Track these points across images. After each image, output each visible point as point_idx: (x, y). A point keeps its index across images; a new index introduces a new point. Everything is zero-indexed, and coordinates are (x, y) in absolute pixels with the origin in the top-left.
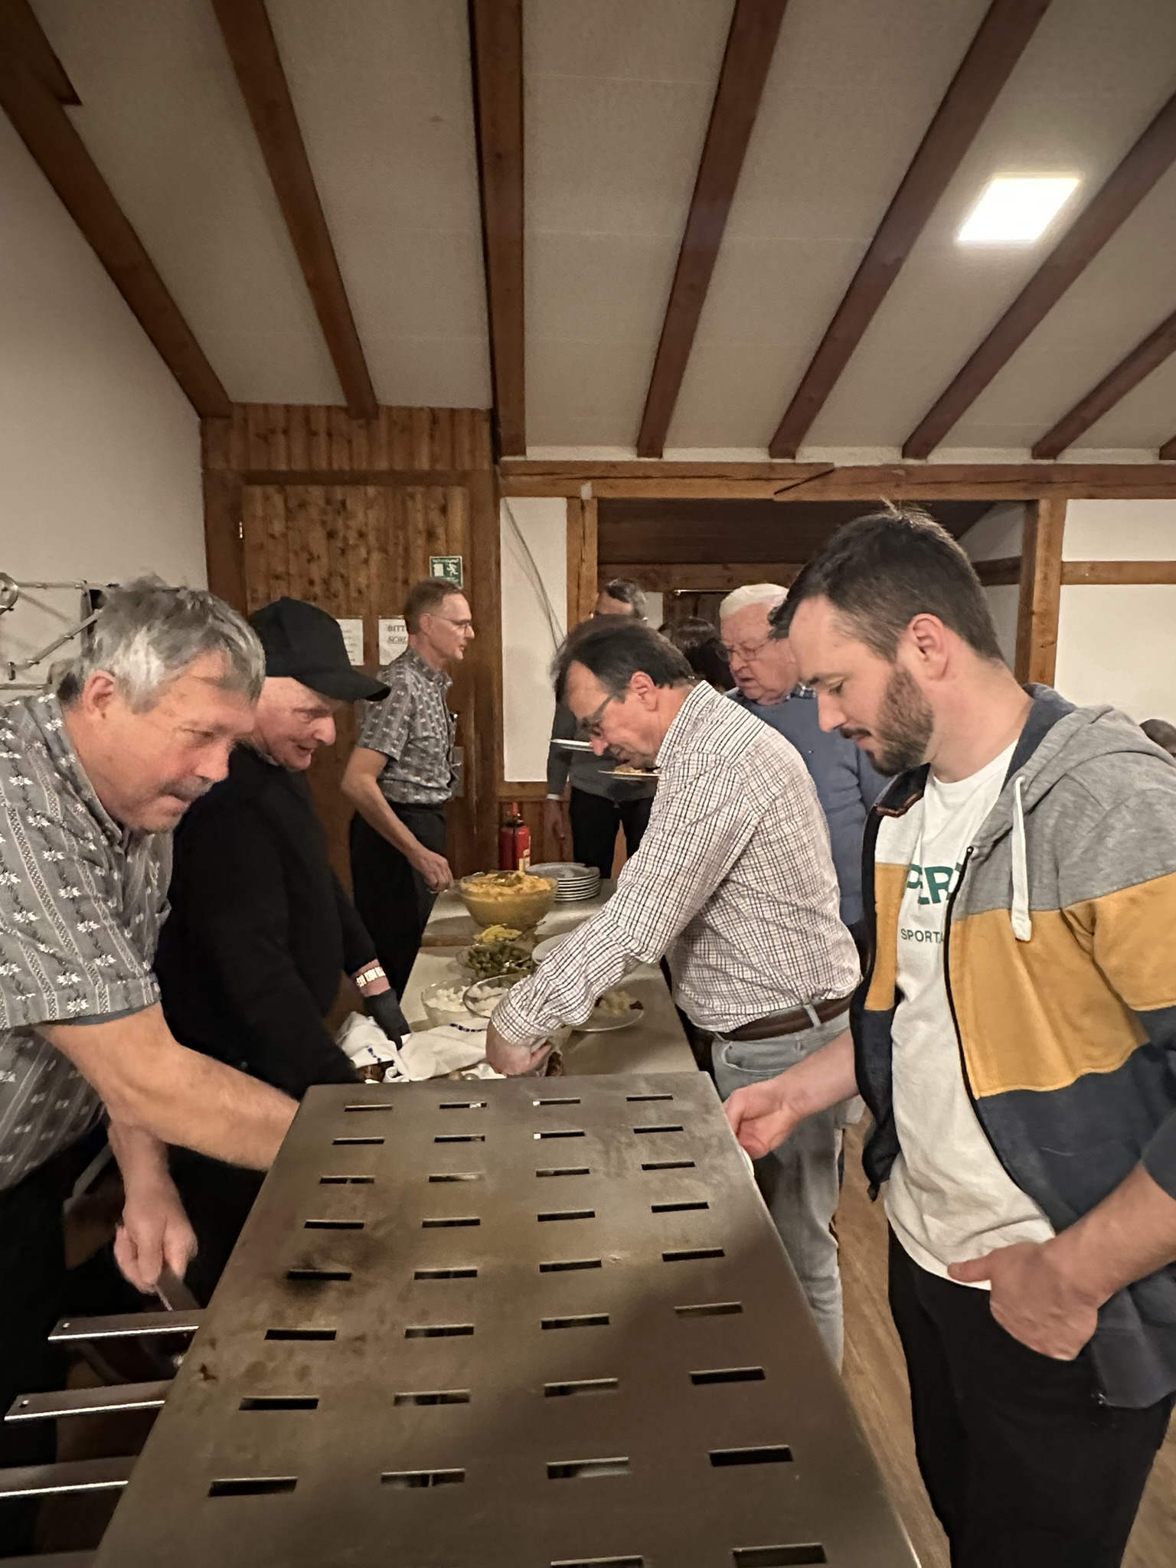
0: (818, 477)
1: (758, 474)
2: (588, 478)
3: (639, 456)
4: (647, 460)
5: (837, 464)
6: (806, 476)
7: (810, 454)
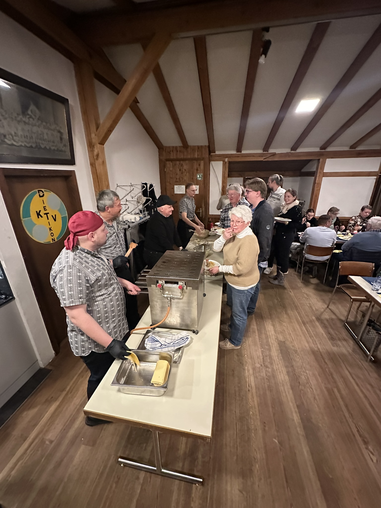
1: (260, 155)
2: (227, 157)
3: (237, 152)
4: (238, 153)
5: (277, 153)
6: (270, 155)
7: (271, 151)
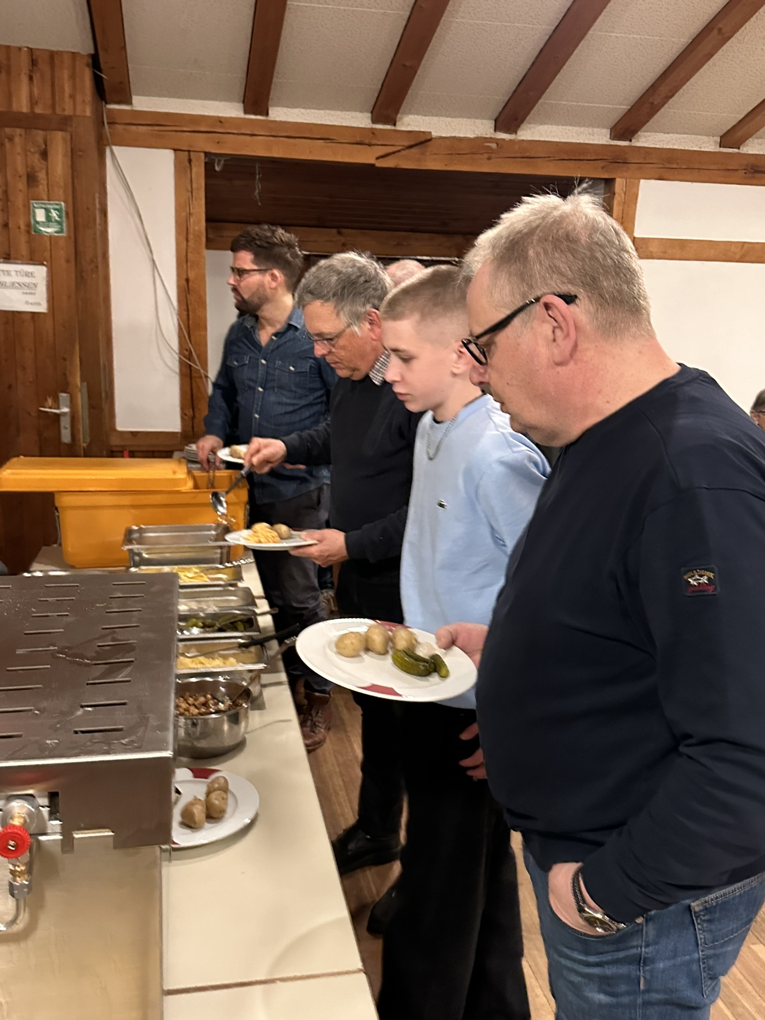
0: (416, 145)
1: (361, 139)
2: (198, 132)
3: (245, 112)
4: (253, 117)
5: (434, 134)
6: (407, 143)
7: (409, 122)
